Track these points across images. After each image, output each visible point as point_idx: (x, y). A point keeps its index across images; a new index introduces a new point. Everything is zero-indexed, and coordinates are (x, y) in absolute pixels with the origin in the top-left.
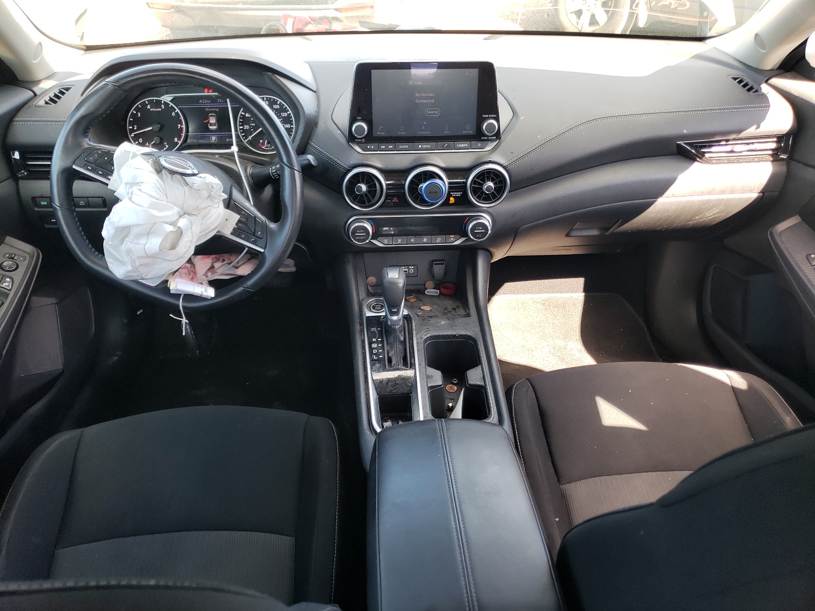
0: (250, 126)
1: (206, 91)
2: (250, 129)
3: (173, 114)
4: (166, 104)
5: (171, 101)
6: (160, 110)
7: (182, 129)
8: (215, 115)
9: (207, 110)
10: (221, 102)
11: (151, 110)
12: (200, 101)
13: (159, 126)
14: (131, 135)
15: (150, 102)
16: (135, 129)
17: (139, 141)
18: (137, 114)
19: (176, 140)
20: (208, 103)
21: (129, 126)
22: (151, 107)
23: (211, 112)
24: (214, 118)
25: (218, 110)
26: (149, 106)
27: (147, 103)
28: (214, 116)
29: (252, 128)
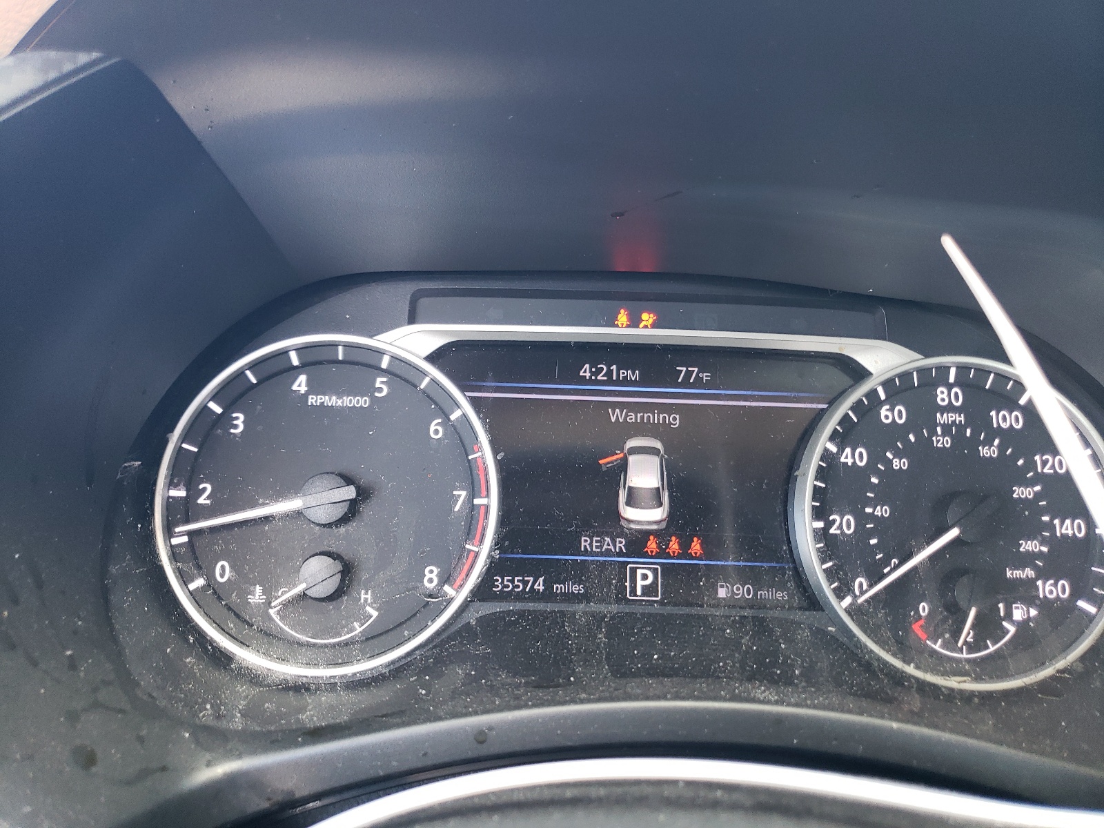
0: (861, 518)
1: (623, 318)
2: (862, 533)
3: (436, 429)
4: (402, 373)
5: (433, 358)
6: (363, 402)
7: (473, 515)
8: (658, 445)
9: (616, 416)
10: (699, 383)
11: (313, 400)
12: (586, 371)
13: (350, 492)
14: (169, 532)
15: (315, 359)
16: (202, 500)
17: (210, 577)
18: (224, 420)
19: (431, 576)
20: (626, 382)
21: (171, 484)
22: (313, 388)
23: (641, 429)
24: (656, 460)
25: (675, 421)
26: (303, 378)
27: (295, 362)
28: (652, 451)
29: (872, 533)
